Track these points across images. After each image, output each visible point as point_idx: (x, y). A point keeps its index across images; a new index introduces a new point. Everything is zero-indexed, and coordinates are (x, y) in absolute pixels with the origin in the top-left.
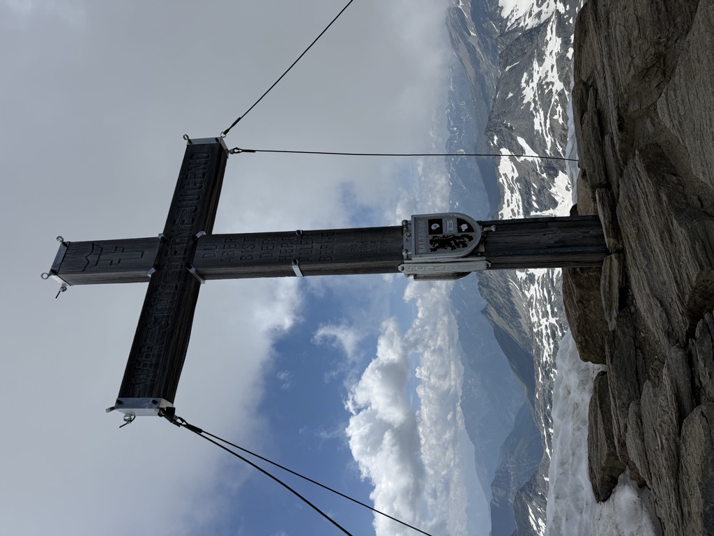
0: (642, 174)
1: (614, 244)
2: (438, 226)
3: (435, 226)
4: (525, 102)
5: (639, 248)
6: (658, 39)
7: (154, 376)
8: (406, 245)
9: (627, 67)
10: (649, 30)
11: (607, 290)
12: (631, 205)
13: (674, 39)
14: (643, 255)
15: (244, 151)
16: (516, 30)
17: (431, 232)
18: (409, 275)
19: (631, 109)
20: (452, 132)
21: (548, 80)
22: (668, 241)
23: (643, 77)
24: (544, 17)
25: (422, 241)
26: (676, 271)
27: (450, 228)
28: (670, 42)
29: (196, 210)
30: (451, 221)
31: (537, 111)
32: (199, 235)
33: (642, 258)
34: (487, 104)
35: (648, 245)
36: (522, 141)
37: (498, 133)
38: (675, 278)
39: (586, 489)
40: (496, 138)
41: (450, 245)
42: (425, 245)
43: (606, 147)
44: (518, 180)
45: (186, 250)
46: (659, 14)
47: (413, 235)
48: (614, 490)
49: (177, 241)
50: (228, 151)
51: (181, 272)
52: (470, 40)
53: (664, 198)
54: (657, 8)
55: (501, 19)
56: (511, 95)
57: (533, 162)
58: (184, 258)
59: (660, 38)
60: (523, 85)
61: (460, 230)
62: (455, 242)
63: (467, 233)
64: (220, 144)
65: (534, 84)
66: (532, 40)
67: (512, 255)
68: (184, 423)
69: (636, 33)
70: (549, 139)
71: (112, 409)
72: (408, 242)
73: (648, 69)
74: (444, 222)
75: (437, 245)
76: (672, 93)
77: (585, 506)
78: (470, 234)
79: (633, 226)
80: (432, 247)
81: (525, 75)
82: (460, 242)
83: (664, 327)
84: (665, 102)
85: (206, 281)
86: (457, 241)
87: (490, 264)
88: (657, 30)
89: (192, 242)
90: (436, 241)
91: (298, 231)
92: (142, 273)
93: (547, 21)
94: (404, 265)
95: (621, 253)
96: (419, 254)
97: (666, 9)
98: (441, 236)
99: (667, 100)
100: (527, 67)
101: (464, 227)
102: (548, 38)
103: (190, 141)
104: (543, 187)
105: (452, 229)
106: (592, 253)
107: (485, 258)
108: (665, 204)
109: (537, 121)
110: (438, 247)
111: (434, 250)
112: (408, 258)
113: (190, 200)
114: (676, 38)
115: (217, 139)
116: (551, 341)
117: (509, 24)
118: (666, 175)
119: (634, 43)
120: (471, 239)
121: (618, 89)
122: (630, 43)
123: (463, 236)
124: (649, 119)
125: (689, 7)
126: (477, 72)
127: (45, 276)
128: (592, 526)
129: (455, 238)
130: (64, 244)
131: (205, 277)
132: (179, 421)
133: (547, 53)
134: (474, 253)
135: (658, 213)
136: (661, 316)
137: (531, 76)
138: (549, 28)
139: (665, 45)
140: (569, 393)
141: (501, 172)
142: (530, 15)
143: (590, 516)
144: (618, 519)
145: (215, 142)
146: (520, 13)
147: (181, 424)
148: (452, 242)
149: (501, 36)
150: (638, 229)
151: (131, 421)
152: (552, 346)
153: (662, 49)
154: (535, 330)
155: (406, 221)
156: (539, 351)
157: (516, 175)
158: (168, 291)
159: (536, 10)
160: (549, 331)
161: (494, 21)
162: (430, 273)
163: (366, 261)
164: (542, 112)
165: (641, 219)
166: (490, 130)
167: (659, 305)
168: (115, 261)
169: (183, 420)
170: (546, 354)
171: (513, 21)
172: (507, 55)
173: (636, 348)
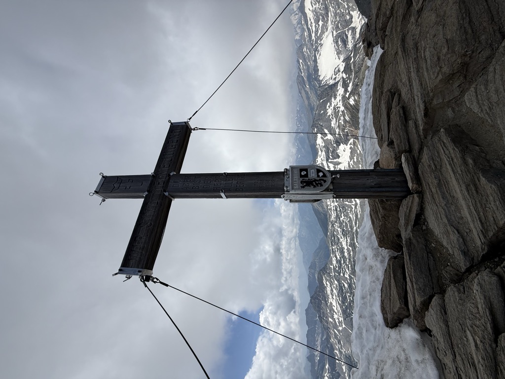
0: (448, 144)
1: (416, 188)
2: (305, 173)
3: (304, 173)
4: (328, 115)
5: (439, 193)
6: (465, 52)
7: (141, 256)
8: (286, 183)
9: (436, 74)
10: (457, 46)
11: (407, 214)
12: (434, 164)
13: (478, 52)
14: (443, 198)
15: (200, 129)
16: (325, 85)
17: (301, 176)
18: (287, 200)
19: (435, 102)
20: (298, 127)
21: (338, 106)
22: (474, 192)
23: (448, 80)
24: (337, 80)
25: (296, 181)
26: (482, 214)
27: (312, 175)
28: (474, 54)
29: (171, 160)
30: (313, 170)
31: (333, 119)
32: (171, 174)
33: (441, 199)
34: (312, 115)
35: (447, 192)
36: (326, 131)
37: (316, 127)
38: (479, 218)
39: (378, 317)
40: (316, 129)
41: (313, 185)
42: (297, 184)
43: (410, 128)
44: (324, 147)
45: (164, 182)
46: (466, 35)
47: (290, 177)
48: (399, 325)
49: (160, 177)
50: (192, 129)
51: (160, 194)
52: (306, 89)
53: (470, 161)
54: (465, 31)
55: (320, 80)
56: (322, 112)
57: (330, 140)
58: (163, 187)
59: (467, 51)
60: (328, 108)
61: (318, 176)
62: (316, 183)
63: (323, 178)
64: (187, 126)
65: (332, 108)
66: (332, 89)
67: (348, 191)
68: (158, 281)
69: (445, 51)
70: (337, 131)
71: (116, 274)
72: (288, 182)
73: (453, 74)
74: (309, 170)
75: (305, 184)
76: (482, 87)
77: (378, 326)
78: (324, 178)
79: (435, 178)
80: (302, 185)
81: (329, 103)
82: (319, 183)
83: (460, 248)
84: (474, 94)
85: (175, 199)
86: (317, 182)
87: (335, 196)
88: (464, 46)
89: (168, 178)
90: (304, 182)
91: (225, 173)
92: (141, 194)
93: (338, 82)
94: (285, 195)
95: (421, 194)
96: (294, 189)
97: (473, 31)
98: (307, 179)
99: (476, 93)
100: (329, 100)
101: (321, 174)
102: (338, 88)
103: (171, 123)
104: (334, 150)
105: (314, 175)
106: (398, 191)
107: (333, 193)
108: (471, 166)
109: (332, 123)
110: (305, 186)
111: (303, 187)
112: (288, 191)
113: (169, 155)
114: (480, 51)
115: (185, 122)
116: (335, 212)
117: (323, 82)
118: (468, 145)
119: (442, 57)
120: (325, 181)
121: (425, 90)
122: (439, 59)
123: (320, 180)
124: (450, 109)
125: (493, 28)
126: (309, 103)
127: (92, 194)
128: (382, 338)
129: (315, 180)
130: (103, 177)
131: (174, 197)
132: (155, 280)
133: (338, 95)
134: (327, 190)
135: (464, 171)
136: (458, 240)
137: (331, 104)
138: (339, 84)
139: (470, 57)
140: (366, 259)
141: (318, 143)
142: (331, 79)
143: (381, 333)
144: (405, 346)
145: (184, 124)
146: (327, 78)
147: (156, 282)
148: (314, 183)
149: (319, 87)
150: (440, 180)
151: (130, 278)
152: (335, 214)
153: (467, 59)
154: (329, 208)
155: (287, 169)
156: (330, 216)
157: (323, 145)
158: (153, 205)
159: (334, 77)
160: (334, 208)
161: (316, 81)
162: (299, 199)
163: (263, 192)
164: (335, 119)
165: (442, 174)
166: (313, 126)
167: (457, 233)
168: (128, 187)
169: (157, 279)
170: (333, 217)
171: (324, 81)
172: (321, 95)
173: (427, 252)
